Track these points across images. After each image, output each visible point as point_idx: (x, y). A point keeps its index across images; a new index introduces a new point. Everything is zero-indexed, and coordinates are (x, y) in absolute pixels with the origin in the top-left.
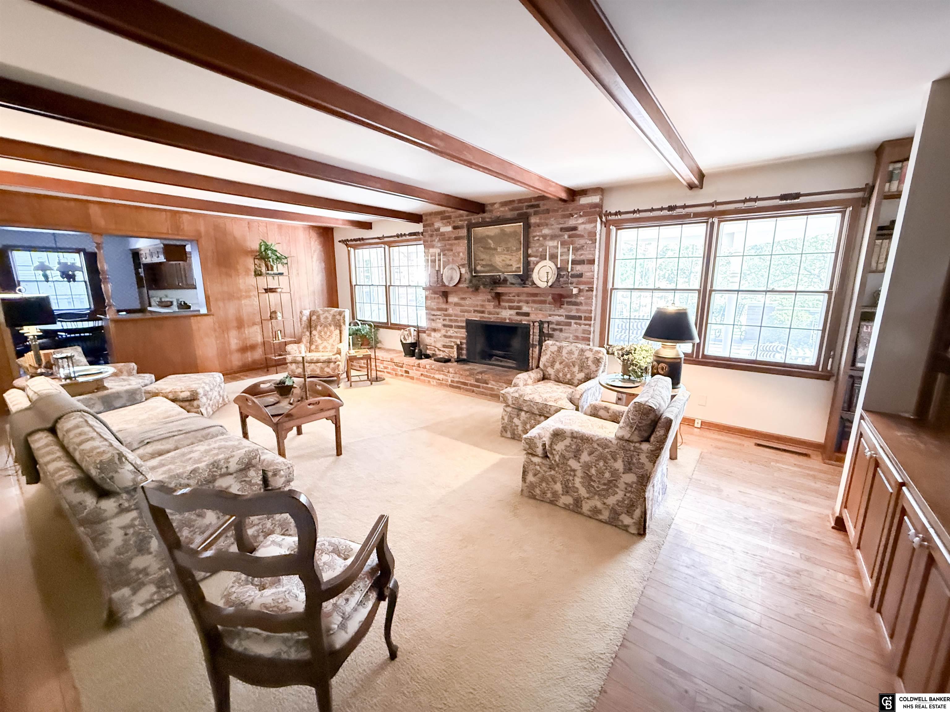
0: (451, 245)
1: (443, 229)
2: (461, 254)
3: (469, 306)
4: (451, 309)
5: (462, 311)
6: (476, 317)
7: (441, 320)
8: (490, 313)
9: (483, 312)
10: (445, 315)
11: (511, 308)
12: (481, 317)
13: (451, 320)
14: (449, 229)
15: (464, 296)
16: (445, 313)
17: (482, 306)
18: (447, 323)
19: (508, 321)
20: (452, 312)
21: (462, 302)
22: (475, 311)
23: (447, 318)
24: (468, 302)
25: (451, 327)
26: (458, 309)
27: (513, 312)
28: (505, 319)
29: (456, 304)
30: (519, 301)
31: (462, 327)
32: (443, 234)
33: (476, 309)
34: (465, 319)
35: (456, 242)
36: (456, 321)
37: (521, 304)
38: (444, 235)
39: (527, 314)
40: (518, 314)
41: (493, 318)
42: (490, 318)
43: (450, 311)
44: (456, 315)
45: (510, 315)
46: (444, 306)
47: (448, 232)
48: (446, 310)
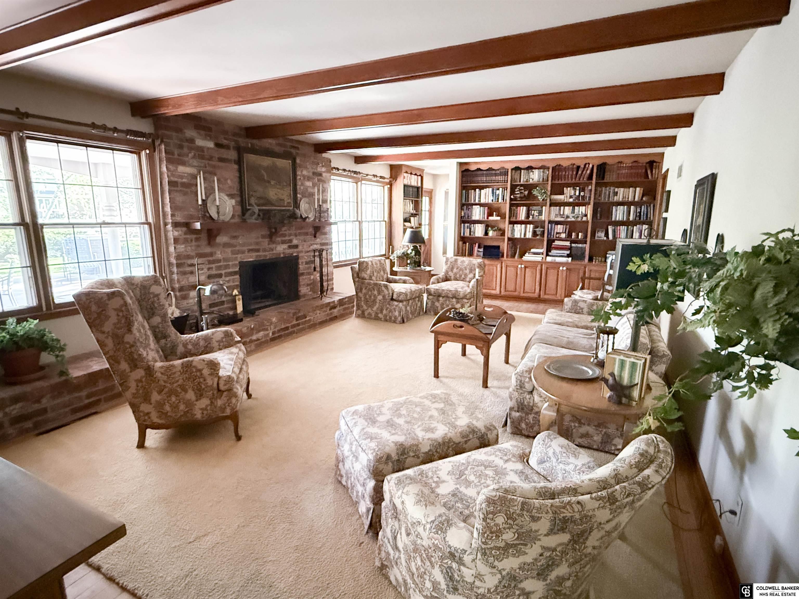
0: (214, 167)
1: (200, 142)
2: (229, 181)
3: (243, 245)
4: (219, 252)
5: (233, 253)
6: (251, 258)
7: (205, 270)
8: (265, 250)
9: (258, 251)
10: (210, 262)
11: (283, 242)
12: (257, 256)
13: (219, 268)
14: (211, 145)
15: (235, 234)
16: (211, 259)
17: (257, 244)
18: (214, 272)
19: (282, 256)
20: (220, 256)
21: (233, 241)
22: (249, 251)
23: (213, 266)
24: (240, 241)
25: (220, 276)
26: (229, 250)
27: (285, 246)
28: (280, 254)
29: (226, 245)
30: (290, 235)
31: (235, 273)
32: (201, 149)
33: (251, 248)
34: (237, 262)
35: (221, 164)
36: (227, 267)
37: (291, 237)
38: (203, 151)
39: (296, 246)
40: (290, 247)
41: (268, 255)
42: (265, 256)
43: (219, 255)
44: (225, 260)
45: (284, 249)
46: (208, 250)
47: (208, 148)
48: (211, 254)
